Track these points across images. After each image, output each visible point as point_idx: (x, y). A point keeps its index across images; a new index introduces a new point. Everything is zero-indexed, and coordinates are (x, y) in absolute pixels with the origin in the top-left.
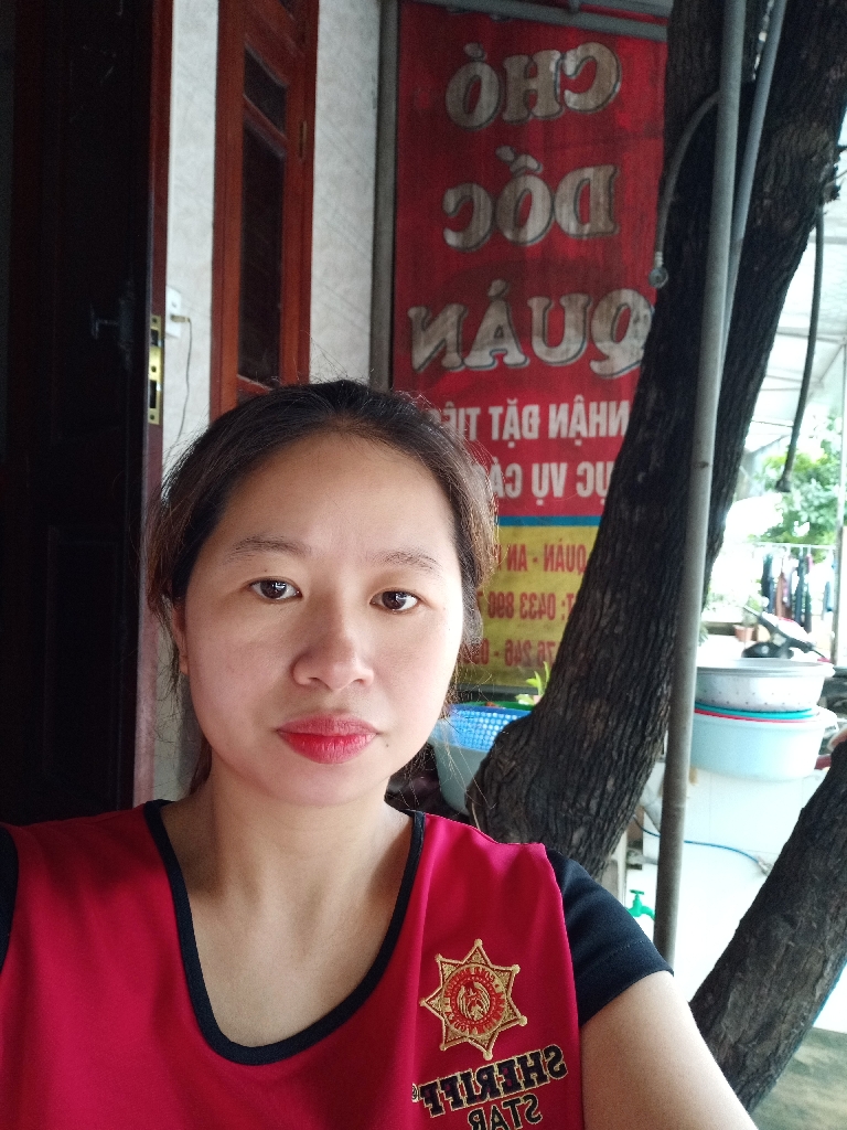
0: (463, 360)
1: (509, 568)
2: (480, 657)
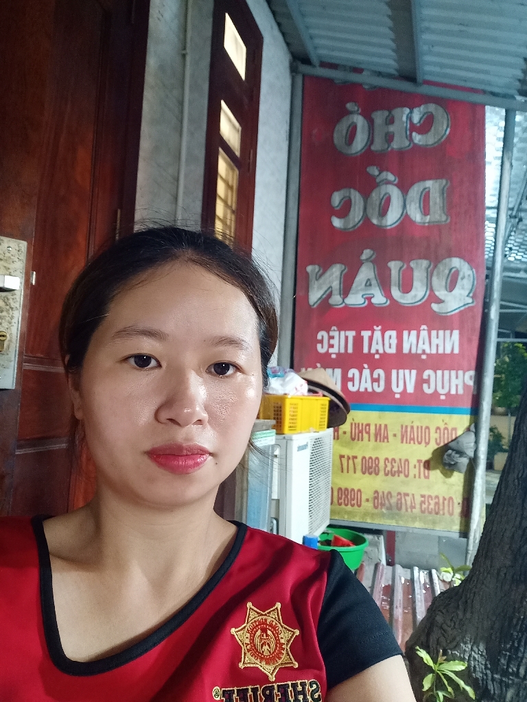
0: (343, 300)
1: (376, 441)
2: (355, 502)
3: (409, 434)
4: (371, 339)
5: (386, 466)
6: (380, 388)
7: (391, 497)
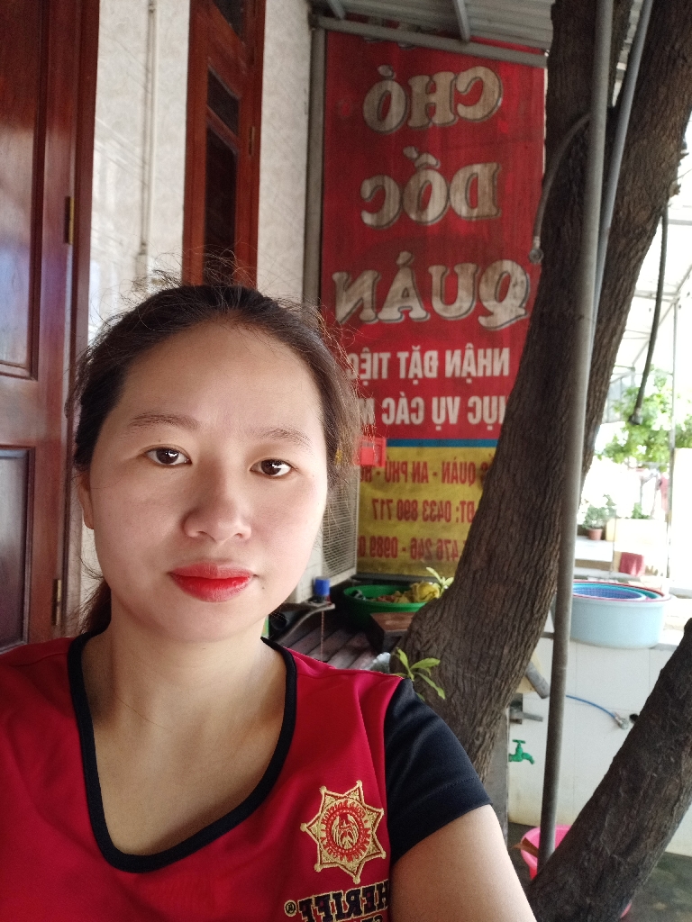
0: (377, 314)
1: (414, 481)
2: (390, 552)
3: (451, 472)
4: (408, 361)
5: (425, 510)
6: (418, 421)
7: (431, 544)
